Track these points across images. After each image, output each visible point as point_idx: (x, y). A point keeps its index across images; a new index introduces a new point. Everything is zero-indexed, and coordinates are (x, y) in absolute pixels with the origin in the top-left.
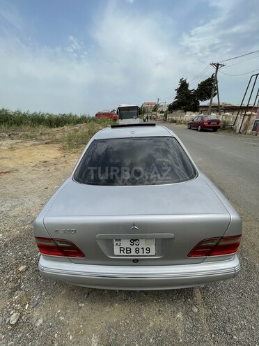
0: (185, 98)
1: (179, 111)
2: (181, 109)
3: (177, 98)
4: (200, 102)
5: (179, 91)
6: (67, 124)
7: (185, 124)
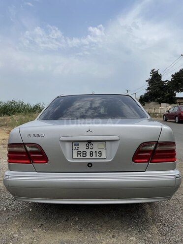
0: (158, 89)
1: (152, 103)
2: (154, 101)
3: (148, 89)
4: (177, 93)
5: (151, 82)
6: (17, 113)
7: (161, 116)
